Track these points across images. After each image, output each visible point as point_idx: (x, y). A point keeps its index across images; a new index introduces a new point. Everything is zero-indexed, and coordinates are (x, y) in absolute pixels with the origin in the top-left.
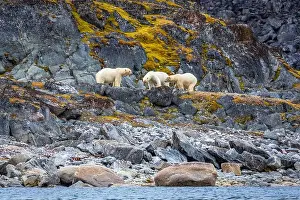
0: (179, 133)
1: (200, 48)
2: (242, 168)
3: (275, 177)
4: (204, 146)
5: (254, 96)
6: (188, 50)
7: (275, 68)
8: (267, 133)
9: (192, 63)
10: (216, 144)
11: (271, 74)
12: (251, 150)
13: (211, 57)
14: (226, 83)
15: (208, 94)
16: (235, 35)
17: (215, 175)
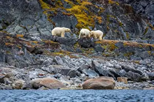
0: (94, 61)
1: (105, 17)
2: (128, 80)
3: (146, 85)
4: (108, 68)
5: (134, 42)
6: (99, 18)
7: (145, 27)
8: (141, 61)
9: (101, 25)
10: (114, 67)
11: (143, 31)
12: (133, 70)
13: (111, 21)
14: (119, 35)
15: (110, 41)
16: (124, 10)
17: (114, 84)
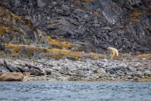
0: (6, 61)
1: (11, 28)
2: (31, 74)
3: (44, 78)
4: (15, 66)
5: (33, 46)
6: (7, 28)
7: (40, 35)
8: (39, 60)
9: (8, 33)
10: (20, 65)
11: (38, 38)
12: (34, 67)
13: (15, 31)
14: (21, 41)
15: (15, 45)
16: (24, 22)
17: (23, 77)
